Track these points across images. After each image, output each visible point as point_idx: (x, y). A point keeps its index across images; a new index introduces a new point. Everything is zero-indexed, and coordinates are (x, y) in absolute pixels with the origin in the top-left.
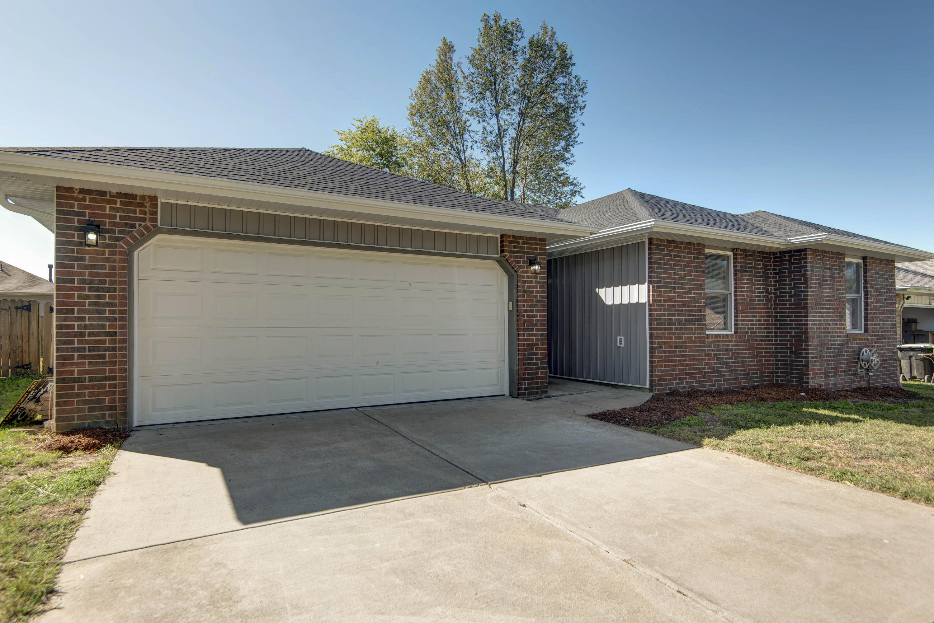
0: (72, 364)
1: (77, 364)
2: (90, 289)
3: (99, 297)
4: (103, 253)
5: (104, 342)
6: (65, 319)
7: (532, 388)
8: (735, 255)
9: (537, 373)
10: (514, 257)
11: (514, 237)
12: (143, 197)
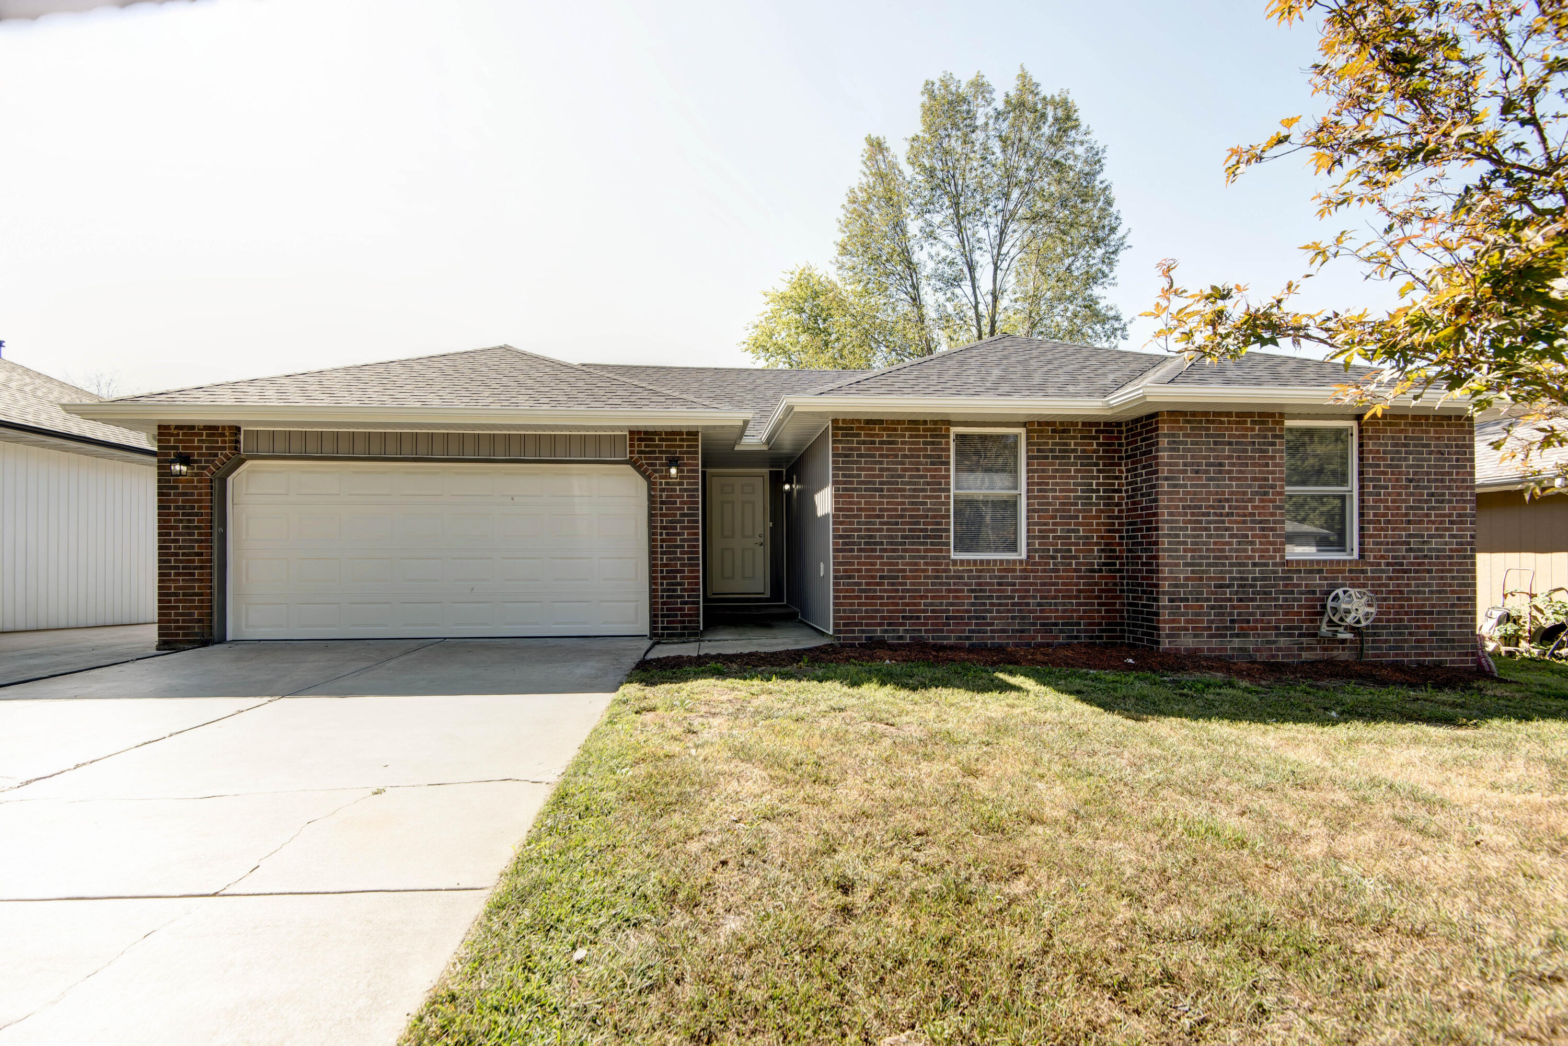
0: (169, 580)
1: (174, 581)
2: (183, 514)
3: (189, 521)
4: (193, 481)
5: (193, 561)
6: (165, 541)
7: (674, 628)
8: (1028, 432)
9: (682, 609)
10: (646, 459)
11: (646, 433)
12: (224, 428)
